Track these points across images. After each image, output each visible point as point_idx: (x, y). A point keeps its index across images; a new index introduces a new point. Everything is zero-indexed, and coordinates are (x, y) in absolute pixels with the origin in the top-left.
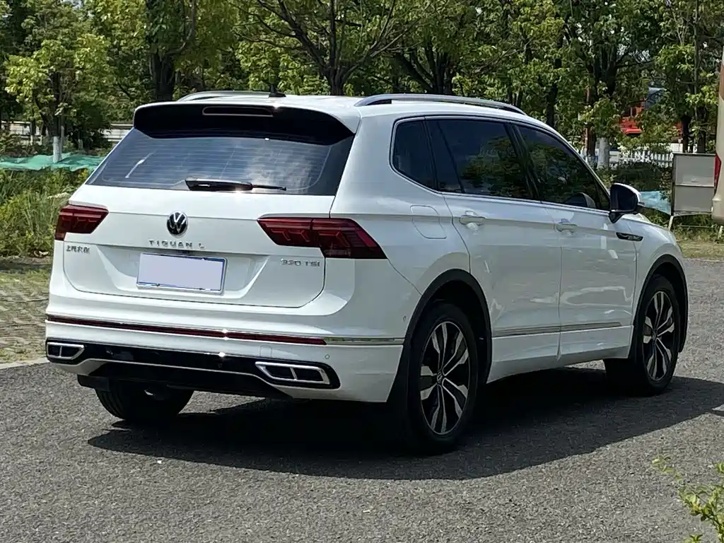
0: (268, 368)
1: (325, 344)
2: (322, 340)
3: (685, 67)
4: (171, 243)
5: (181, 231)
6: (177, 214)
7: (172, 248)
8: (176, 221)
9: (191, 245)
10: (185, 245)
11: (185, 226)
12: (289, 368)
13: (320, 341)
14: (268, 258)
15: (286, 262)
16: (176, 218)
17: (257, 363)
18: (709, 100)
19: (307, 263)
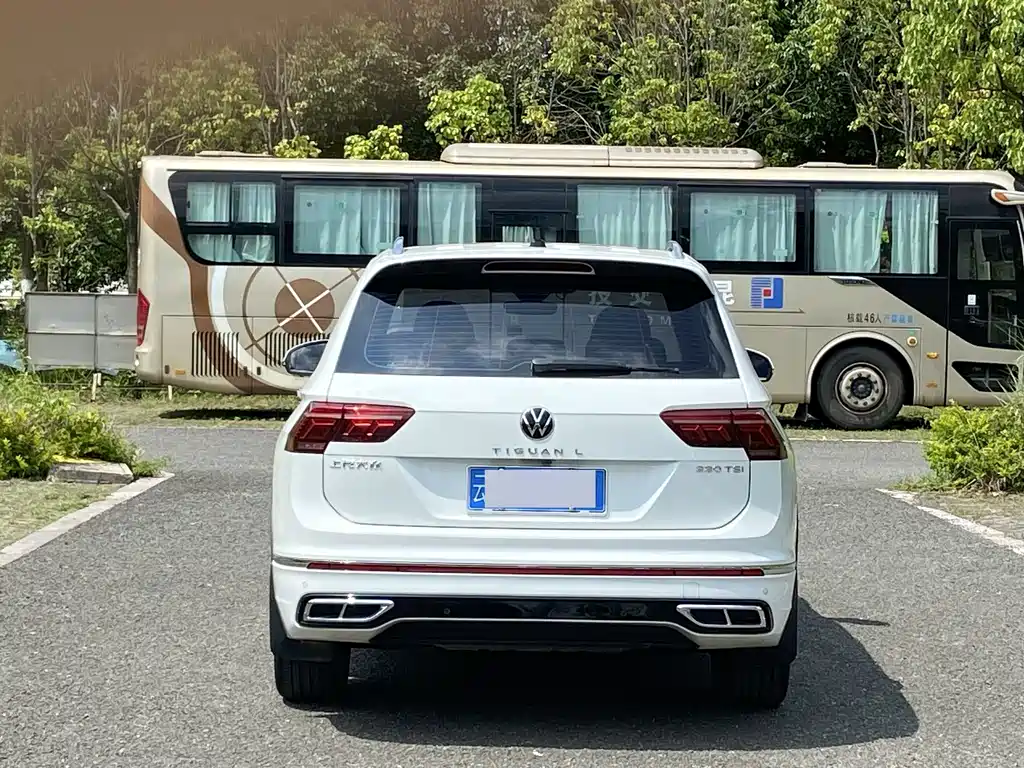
0: (693, 612)
1: (763, 575)
2: (760, 570)
3: (17, 183)
4: (529, 450)
5: (546, 433)
6: (538, 412)
7: (531, 457)
8: (537, 420)
9: (562, 453)
10: (552, 452)
11: (551, 426)
12: (721, 611)
13: (757, 572)
14: (676, 465)
15: (700, 469)
16: (537, 417)
17: (680, 606)
18: (54, 225)
19: (729, 468)
